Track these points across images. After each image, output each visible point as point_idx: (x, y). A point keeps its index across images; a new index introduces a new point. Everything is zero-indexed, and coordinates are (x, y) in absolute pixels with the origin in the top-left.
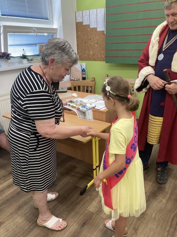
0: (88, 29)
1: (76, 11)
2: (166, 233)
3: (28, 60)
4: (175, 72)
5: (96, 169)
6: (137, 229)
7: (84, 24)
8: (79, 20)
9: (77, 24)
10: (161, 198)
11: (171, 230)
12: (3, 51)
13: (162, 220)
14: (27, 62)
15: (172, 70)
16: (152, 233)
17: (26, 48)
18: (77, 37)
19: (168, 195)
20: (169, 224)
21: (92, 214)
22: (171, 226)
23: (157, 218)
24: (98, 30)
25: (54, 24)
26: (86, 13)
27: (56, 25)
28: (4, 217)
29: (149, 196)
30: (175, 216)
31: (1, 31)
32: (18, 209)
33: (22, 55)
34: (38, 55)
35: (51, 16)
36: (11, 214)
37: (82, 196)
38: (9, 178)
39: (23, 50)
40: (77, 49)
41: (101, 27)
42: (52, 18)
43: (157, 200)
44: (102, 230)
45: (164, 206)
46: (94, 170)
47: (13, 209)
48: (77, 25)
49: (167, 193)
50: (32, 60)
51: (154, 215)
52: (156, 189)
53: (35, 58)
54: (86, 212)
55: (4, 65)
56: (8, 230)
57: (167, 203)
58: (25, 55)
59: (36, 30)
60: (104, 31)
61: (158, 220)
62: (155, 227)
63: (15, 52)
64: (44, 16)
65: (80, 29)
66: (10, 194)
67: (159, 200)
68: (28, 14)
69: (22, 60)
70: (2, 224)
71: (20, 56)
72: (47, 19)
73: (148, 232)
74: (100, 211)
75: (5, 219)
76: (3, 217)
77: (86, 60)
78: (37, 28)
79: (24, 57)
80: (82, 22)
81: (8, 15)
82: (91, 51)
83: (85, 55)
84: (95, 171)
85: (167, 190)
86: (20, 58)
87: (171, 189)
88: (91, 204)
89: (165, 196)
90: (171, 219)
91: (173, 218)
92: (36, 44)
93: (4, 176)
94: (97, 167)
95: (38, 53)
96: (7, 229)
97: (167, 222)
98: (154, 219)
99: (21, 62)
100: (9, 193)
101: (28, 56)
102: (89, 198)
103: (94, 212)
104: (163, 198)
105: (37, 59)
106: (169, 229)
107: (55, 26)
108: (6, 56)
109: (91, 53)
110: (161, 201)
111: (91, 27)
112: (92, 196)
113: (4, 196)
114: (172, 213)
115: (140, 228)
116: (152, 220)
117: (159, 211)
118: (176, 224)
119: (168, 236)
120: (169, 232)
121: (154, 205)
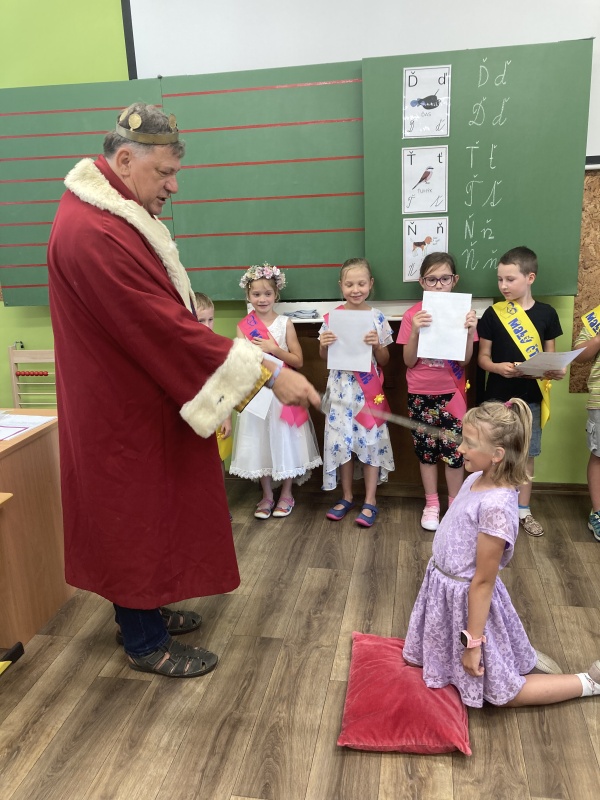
2: (198, 776)
10: (191, 685)
11: (211, 763)
13: (190, 747)
16: (157, 791)
20: (208, 749)
22: (212, 753)
23: (174, 743)
29: (158, 689)
30: (225, 721)
43: (180, 692)
45: (197, 704)
51: (165, 740)
57: (206, 693)
61: (177, 748)
62: (165, 773)
67: (185, 692)
87: (221, 651)
90: (213, 734)
91: (222, 727)
97: (204, 745)
98: (167, 750)
104: (197, 681)
106: (207, 763)
110: (192, 691)
114: (218, 717)
115: (120, 790)
116: (160, 754)
117: (182, 722)
118: (229, 742)
119: (201, 782)
120: (207, 771)
121: (170, 711)
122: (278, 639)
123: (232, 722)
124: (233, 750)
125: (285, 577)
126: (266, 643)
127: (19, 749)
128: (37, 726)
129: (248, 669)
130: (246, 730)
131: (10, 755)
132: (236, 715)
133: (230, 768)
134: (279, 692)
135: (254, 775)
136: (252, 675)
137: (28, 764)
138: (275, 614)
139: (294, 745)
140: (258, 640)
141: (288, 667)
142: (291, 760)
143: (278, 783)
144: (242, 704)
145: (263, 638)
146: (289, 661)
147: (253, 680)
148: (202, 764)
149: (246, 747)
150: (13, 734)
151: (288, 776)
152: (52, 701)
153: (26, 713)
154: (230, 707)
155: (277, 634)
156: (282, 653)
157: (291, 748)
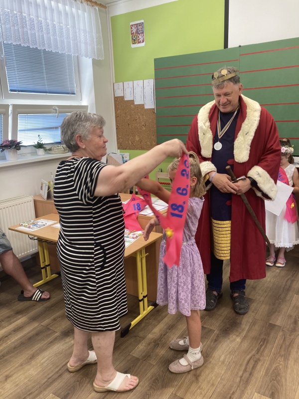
0: (132, 106)
1: (114, 82)
2: (239, 378)
3: (45, 150)
4: (239, 162)
5: (143, 300)
6: (199, 376)
7: (126, 99)
8: (119, 94)
9: (116, 99)
10: (234, 337)
11: (244, 375)
12: (10, 139)
13: (234, 364)
14: (44, 153)
15: (236, 161)
16: (219, 379)
17: (41, 133)
18: (116, 117)
19: (245, 333)
20: (243, 368)
21: (138, 359)
22: (245, 370)
23: (226, 361)
24: (146, 107)
25: (83, 99)
26: (128, 85)
27: (86, 100)
28: (12, 369)
29: (218, 334)
30: (251, 357)
31: (10, 112)
32: (31, 358)
33: (36, 143)
34: (59, 143)
35: (79, 90)
36: (22, 365)
37: (123, 338)
38: (15, 319)
39: (39, 136)
40: (117, 133)
41: (150, 104)
42: (81, 91)
43: (229, 339)
44: (151, 379)
45: (237, 346)
46: (140, 301)
47: (24, 359)
48: (115, 101)
49: (243, 330)
50: (50, 150)
51: (222, 358)
52: (228, 326)
53: (55, 147)
54: (130, 357)
55: (11, 158)
56: (17, 385)
57: (241, 342)
58: (42, 142)
59: (57, 109)
60: (154, 109)
61: (228, 363)
62: (223, 372)
63: (27, 139)
64: (69, 90)
65: (120, 106)
66: (18, 339)
67: (231, 339)
68: (47, 88)
69: (37, 149)
70: (9, 377)
71: (34, 144)
72: (74, 94)
73: (214, 378)
74: (149, 356)
75: (12, 371)
76: (9, 369)
77: (130, 149)
78: (59, 107)
79: (40, 146)
80: (123, 97)
81: (19, 91)
82: (136, 136)
83: (128, 141)
84: (141, 303)
85: (243, 326)
86: (34, 148)
87: (249, 325)
88: (136, 348)
89: (240, 334)
90: (246, 362)
91: (250, 360)
92: (57, 128)
93: (9, 317)
94: (144, 297)
95: (59, 140)
96: (17, 383)
97: (241, 365)
98: (223, 362)
99: (35, 154)
100: (16, 338)
101: (45, 144)
102: (133, 340)
103: (140, 358)
104: (237, 336)
105: (58, 148)
106: (243, 374)
107: (84, 103)
108: (15, 146)
109: (137, 139)
110: (235, 340)
111: (136, 103)
112: (138, 338)
113: (10, 343)
114: (248, 354)
115: (202, 374)
116: (220, 364)
117: (230, 352)
118: (254, 367)
119: (240, 382)
120: (243, 378)
121: (224, 346)
122: (279, 326)
123: (255, 359)
124: (255, 372)
125: (282, 296)
126: (272, 326)
127: (158, 344)
128: (166, 337)
129: (262, 336)
130: (262, 365)
131: (155, 346)
132: (257, 356)
133: (254, 380)
134: (279, 351)
135: (266, 386)
136: (265, 340)
137: (162, 351)
138: (277, 313)
139: (288, 379)
140: (268, 324)
141: (284, 340)
142: (286, 385)
143: (279, 393)
144: (260, 352)
145: (271, 324)
146: (285, 338)
147: (265, 342)
148: (240, 373)
149: (262, 373)
150: (156, 337)
151: (284, 392)
152: (171, 328)
153: (160, 330)
154: (254, 352)
155: (278, 323)
156: (281, 333)
157: (286, 380)
